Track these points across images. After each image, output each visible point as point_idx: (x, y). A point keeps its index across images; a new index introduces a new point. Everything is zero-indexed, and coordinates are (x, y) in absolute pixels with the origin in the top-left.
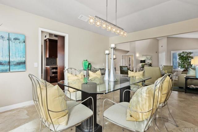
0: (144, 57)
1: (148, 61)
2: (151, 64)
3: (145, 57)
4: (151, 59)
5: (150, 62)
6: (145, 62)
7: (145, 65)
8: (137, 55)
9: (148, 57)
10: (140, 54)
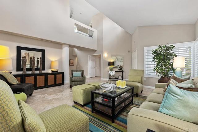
0: (113, 57)
1: (118, 64)
2: (121, 66)
3: (115, 58)
4: (122, 60)
5: (121, 64)
6: (114, 65)
7: (114, 68)
8: (106, 55)
9: (118, 57)
10: (108, 53)
